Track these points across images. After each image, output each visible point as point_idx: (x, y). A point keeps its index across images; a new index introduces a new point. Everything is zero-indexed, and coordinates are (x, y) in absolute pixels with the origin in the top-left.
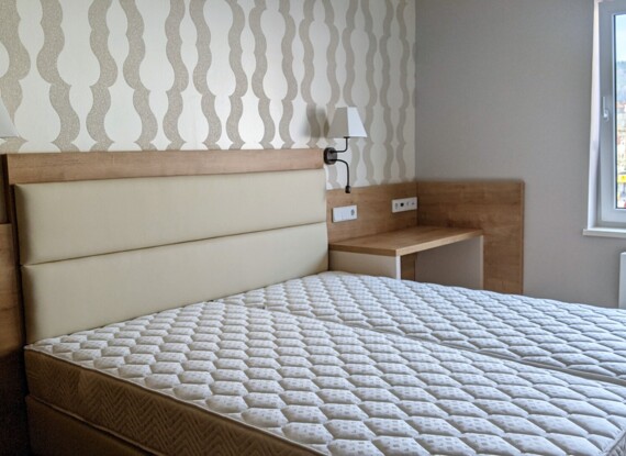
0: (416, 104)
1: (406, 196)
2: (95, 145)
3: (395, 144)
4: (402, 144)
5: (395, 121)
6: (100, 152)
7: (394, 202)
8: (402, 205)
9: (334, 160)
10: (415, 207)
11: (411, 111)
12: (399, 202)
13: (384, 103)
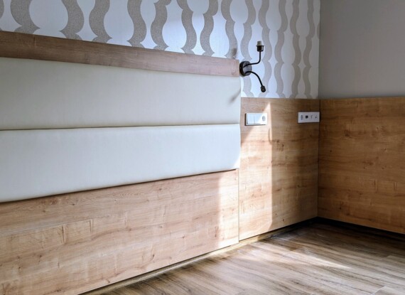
0: (321, 35)
1: (310, 111)
2: (19, 28)
3: (302, 66)
4: (308, 67)
5: (303, 46)
6: (20, 34)
7: (300, 114)
8: (307, 117)
9: (249, 72)
10: (318, 120)
11: (315, 40)
12: (304, 114)
13: (294, 30)
